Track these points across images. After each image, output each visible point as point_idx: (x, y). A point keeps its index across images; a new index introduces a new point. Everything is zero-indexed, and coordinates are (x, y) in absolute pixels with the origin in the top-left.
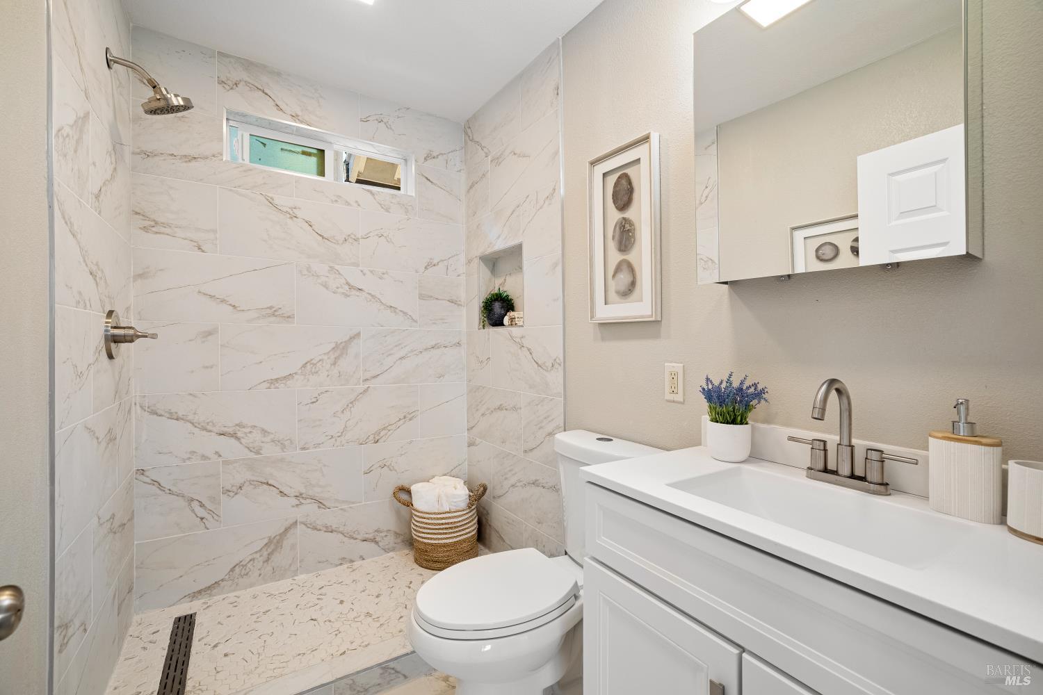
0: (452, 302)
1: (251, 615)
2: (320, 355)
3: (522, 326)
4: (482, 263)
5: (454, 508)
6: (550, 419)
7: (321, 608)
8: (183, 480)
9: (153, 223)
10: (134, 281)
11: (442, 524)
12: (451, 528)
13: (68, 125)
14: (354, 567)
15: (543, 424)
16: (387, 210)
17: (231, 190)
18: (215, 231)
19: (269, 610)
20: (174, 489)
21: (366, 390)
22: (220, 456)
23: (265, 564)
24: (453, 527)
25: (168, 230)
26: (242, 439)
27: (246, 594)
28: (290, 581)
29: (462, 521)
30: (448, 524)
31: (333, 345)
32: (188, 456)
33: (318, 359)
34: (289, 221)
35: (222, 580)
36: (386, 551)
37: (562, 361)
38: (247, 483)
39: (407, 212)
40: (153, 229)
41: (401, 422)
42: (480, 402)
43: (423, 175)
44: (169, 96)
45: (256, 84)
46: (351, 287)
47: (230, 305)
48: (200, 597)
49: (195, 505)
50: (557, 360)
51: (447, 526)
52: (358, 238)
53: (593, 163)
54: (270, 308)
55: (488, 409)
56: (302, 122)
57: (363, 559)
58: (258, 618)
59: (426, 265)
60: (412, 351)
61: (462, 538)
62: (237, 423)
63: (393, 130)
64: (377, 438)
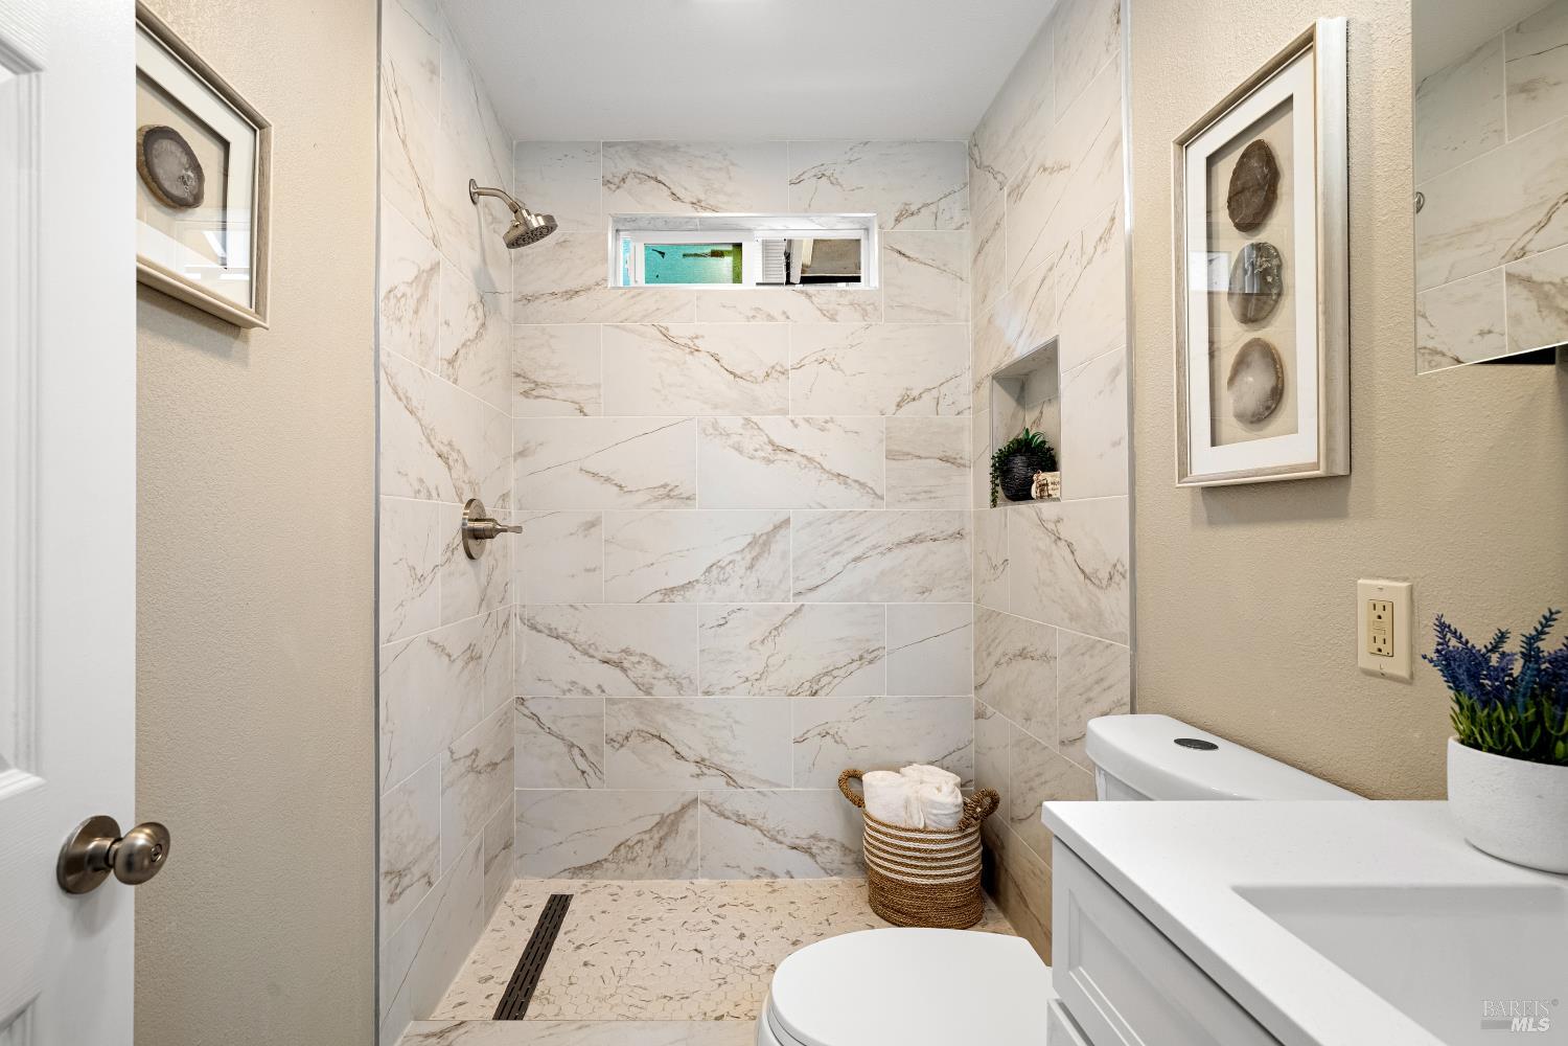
0: (947, 461)
1: (629, 918)
2: (731, 554)
3: (1058, 499)
4: (997, 386)
5: (934, 824)
6: (1105, 684)
7: (712, 937)
8: (562, 718)
9: (533, 386)
10: (515, 461)
11: (909, 849)
12: (925, 859)
13: (404, 283)
14: (776, 886)
15: (1092, 695)
16: (833, 318)
17: (617, 327)
18: (598, 386)
19: (650, 919)
20: (554, 728)
21: (798, 611)
22: (603, 691)
23: (657, 851)
24: (929, 857)
25: (546, 392)
26: (629, 672)
27: (632, 886)
28: (686, 883)
29: (946, 850)
30: (919, 850)
31: (749, 539)
32: (569, 686)
33: (726, 561)
34: (689, 358)
35: (605, 860)
36: (829, 872)
37: (1127, 567)
38: (635, 733)
39: (865, 314)
40: (534, 393)
41: (856, 665)
42: (993, 641)
43: (893, 249)
44: (529, 218)
45: (648, 172)
46: (776, 448)
47: (616, 484)
48: (581, 875)
49: (576, 751)
50: (1119, 567)
51: (917, 854)
52: (787, 370)
53: (1185, 142)
54: (664, 486)
55: (1005, 655)
56: (705, 209)
57: (792, 877)
58: (635, 925)
59: (899, 399)
60: (875, 547)
61: (945, 881)
62: (624, 648)
63: (841, 186)
64: (816, 687)
